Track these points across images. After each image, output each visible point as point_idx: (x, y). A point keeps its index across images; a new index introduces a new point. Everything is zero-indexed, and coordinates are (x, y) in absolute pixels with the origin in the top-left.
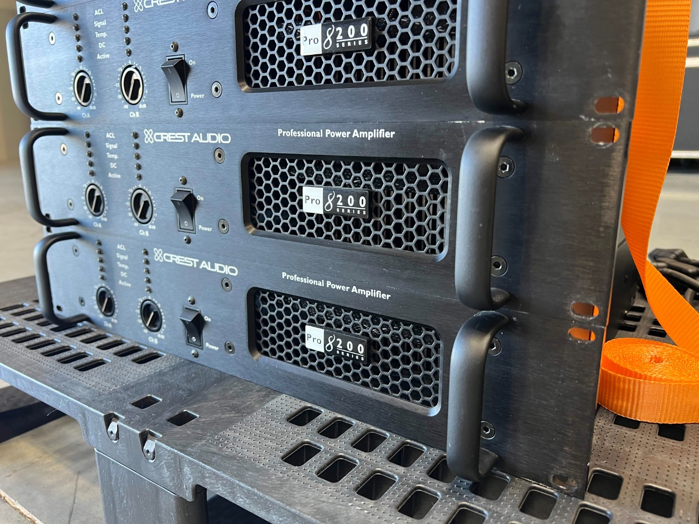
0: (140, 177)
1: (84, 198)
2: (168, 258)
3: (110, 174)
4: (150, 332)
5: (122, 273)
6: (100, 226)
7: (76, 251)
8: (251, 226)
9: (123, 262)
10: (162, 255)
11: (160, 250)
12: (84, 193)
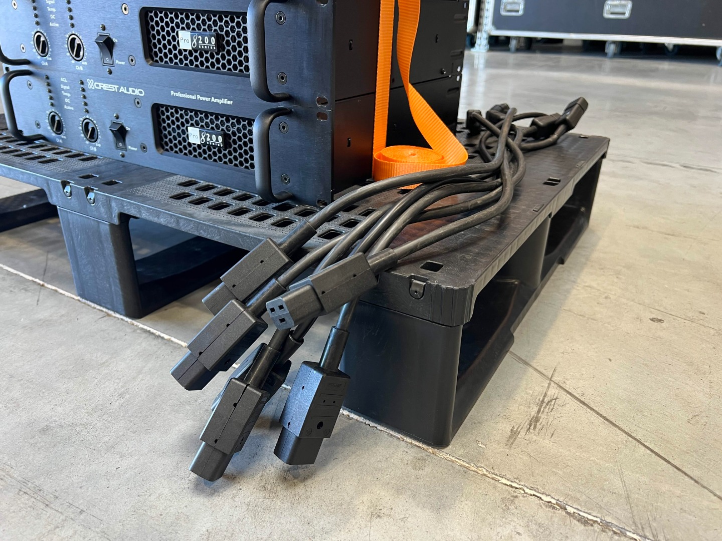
0: (73, 25)
1: (33, 43)
2: (98, 86)
3: (51, 23)
4: (90, 143)
5: (66, 99)
6: (47, 64)
7: (30, 85)
8: (149, 59)
9: (66, 91)
10: (94, 84)
11: (92, 80)
12: (33, 39)
